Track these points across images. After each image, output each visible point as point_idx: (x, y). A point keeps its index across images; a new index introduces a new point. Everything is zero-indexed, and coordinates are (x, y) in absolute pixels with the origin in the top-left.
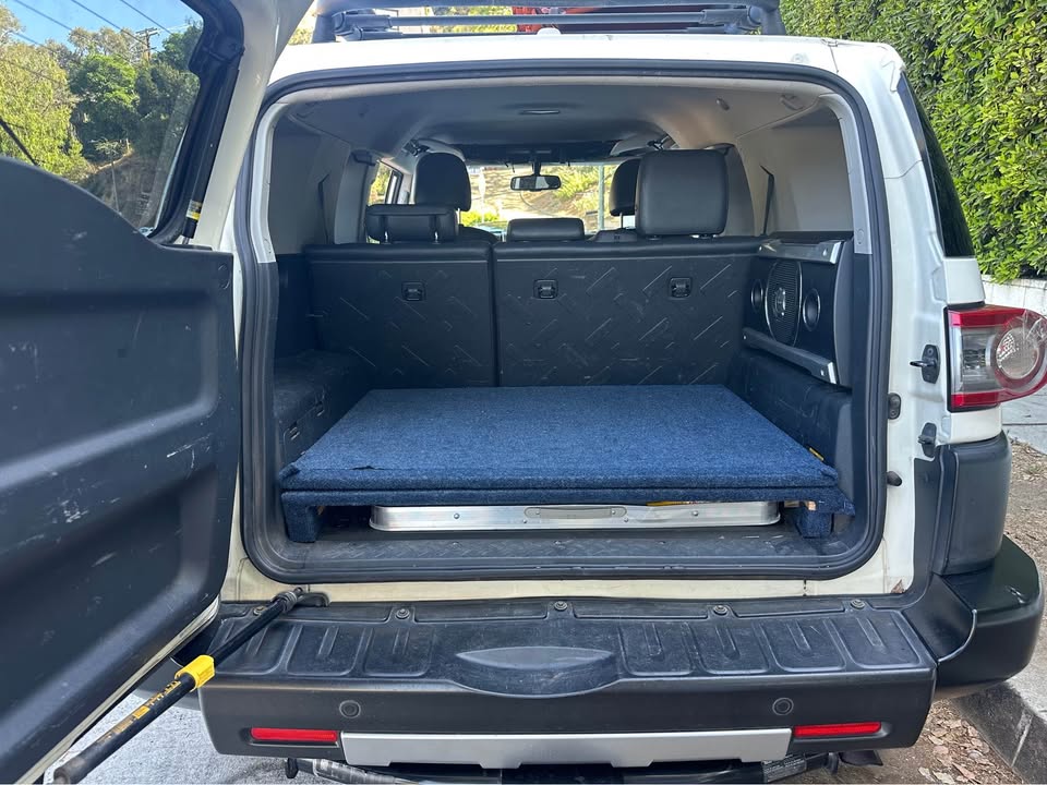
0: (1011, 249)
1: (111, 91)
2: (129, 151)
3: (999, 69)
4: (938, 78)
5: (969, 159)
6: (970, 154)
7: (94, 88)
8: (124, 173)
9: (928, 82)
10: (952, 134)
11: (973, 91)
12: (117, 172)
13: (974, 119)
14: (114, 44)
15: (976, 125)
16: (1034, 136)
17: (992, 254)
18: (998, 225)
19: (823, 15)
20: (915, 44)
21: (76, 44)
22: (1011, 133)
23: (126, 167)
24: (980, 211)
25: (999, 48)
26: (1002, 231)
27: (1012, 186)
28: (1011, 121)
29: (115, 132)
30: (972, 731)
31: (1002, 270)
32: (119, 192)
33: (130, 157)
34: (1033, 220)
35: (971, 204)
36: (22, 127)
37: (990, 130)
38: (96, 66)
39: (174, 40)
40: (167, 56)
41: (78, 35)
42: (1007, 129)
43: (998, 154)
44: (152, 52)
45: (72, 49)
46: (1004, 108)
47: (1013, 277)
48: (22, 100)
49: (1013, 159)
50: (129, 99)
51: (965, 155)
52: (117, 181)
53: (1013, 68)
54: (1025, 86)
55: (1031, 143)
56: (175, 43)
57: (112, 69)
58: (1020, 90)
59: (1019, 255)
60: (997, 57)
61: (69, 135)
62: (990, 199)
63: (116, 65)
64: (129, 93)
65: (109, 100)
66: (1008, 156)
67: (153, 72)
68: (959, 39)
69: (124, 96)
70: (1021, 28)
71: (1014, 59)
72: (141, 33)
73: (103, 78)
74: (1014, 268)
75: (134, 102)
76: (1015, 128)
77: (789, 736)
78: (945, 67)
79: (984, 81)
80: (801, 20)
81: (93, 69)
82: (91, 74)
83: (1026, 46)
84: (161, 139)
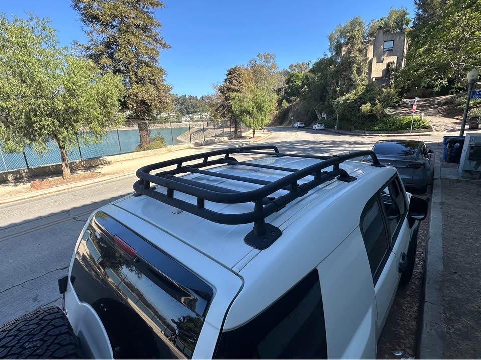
1: (296, 82)
2: (298, 100)
8: (296, 106)
12: (294, 106)
14: (300, 67)
21: (290, 69)
23: (297, 104)
29: (295, 94)
32: (294, 112)
38: (293, 75)
39: (315, 64)
40: (313, 69)
41: (291, 67)
44: (309, 69)
45: (289, 71)
52: (293, 109)
57: (297, 76)
72: (307, 63)
73: (294, 79)
82: (292, 78)
84: (305, 96)
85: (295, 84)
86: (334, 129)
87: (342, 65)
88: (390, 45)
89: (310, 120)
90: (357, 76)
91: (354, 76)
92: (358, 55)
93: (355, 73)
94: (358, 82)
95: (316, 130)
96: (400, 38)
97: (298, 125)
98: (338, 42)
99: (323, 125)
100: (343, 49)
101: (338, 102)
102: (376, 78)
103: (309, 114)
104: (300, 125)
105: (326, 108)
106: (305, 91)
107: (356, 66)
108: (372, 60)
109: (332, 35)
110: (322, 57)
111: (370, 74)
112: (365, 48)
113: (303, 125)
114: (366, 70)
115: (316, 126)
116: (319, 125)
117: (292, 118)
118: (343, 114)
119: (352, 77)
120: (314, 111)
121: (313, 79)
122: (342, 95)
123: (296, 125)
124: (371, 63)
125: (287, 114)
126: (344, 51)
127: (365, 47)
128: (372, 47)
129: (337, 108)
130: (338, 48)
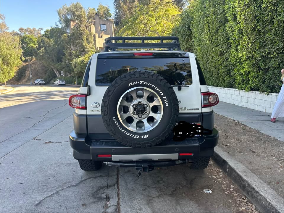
0: (248, 84)
1: (30, 44)
2: (34, 59)
3: (242, 45)
4: (231, 46)
5: (238, 64)
6: (238, 63)
7: (25, 43)
8: (32, 65)
9: (229, 47)
10: (234, 59)
11: (237, 50)
12: (31, 65)
13: (238, 56)
14: (31, 32)
15: (238, 57)
16: (250, 60)
17: (244, 85)
18: (244, 79)
19: (207, 31)
20: (225, 39)
21: (20, 32)
22: (245, 59)
23: (33, 63)
24: (241, 76)
25: (241, 41)
26: (246, 80)
27: (246, 70)
28: (245, 57)
29: (31, 54)
30: (221, 170)
31: (246, 89)
32: (31, 70)
33: (34, 61)
34: (251, 78)
35: (239, 74)
36: (10, 54)
37: (241, 58)
38: (26, 38)
39: (47, 31)
40: (45, 35)
41: (21, 30)
42: (244, 58)
43: (243, 63)
44: (41, 34)
45: (19, 33)
46: (243, 53)
47: (249, 90)
48: (10, 47)
49: (246, 64)
50: (35, 46)
51: (237, 63)
52: (30, 67)
53: (244, 46)
54: (247, 49)
55: (249, 61)
56: (48, 32)
57: (31, 39)
58: (246, 50)
59: (249, 85)
60: (241, 43)
61: (21, 56)
62: (243, 73)
63: (32, 37)
64: (35, 45)
65: (29, 46)
66: (245, 64)
67: (42, 40)
68: (234, 39)
69: (33, 45)
70: (245, 37)
71: (244, 44)
72: (38, 29)
73: (28, 41)
74: (249, 88)
75: (36, 47)
76: (245, 58)
77: (178, 155)
78: (232, 44)
79: (239, 47)
80: (202, 32)
81: (25, 38)
82: (25, 40)
83: (246, 41)
84: (43, 56)
85: (29, 45)
86: (74, 84)
87: (74, 35)
88: (103, 27)
89: (50, 77)
90: (87, 44)
91: (85, 43)
92: (86, 30)
93: (86, 41)
94: (89, 49)
95: (58, 85)
96: (109, 24)
97: (38, 81)
98: (66, 17)
99: (64, 81)
100: (72, 23)
101: (76, 62)
102: (99, 48)
103: (48, 72)
104: (41, 82)
105: (64, 68)
106: (43, 52)
107: (85, 37)
108: (95, 34)
109: (60, 10)
110: (54, 26)
111: (95, 44)
112: (89, 26)
113: (44, 82)
114: (92, 40)
115: (58, 82)
116: (61, 81)
117: (31, 76)
118: (81, 72)
119: (84, 44)
120: (53, 70)
121: (48, 43)
122: (77, 57)
123: (36, 82)
124: (94, 36)
125: (24, 71)
126: (73, 25)
127: (89, 24)
128: (94, 26)
129: (75, 67)
130: (67, 22)
